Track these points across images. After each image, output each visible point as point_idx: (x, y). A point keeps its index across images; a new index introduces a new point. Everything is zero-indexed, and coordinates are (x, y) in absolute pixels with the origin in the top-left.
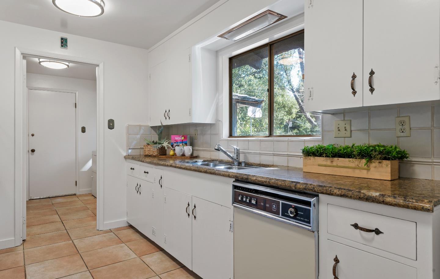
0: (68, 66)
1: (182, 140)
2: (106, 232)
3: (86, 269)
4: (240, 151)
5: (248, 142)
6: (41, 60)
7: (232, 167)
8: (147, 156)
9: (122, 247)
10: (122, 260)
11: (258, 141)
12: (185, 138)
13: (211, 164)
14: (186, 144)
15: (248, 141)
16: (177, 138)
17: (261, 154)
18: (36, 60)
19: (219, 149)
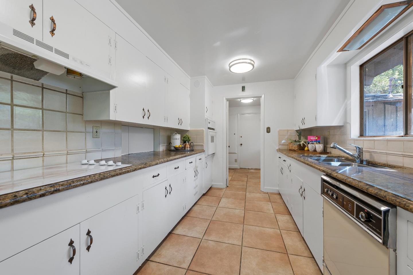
0: (253, 100)
1: (316, 140)
2: (265, 193)
3: (244, 209)
4: (364, 149)
5: (374, 142)
6: (241, 99)
7: (351, 164)
8: (290, 150)
9: (268, 204)
10: (264, 211)
11: (384, 141)
12: (319, 138)
13: (336, 159)
14: (319, 143)
15: (374, 140)
16: (312, 138)
17: (387, 154)
18: (239, 100)
19: (335, 148)
